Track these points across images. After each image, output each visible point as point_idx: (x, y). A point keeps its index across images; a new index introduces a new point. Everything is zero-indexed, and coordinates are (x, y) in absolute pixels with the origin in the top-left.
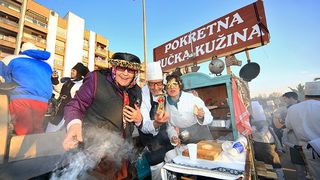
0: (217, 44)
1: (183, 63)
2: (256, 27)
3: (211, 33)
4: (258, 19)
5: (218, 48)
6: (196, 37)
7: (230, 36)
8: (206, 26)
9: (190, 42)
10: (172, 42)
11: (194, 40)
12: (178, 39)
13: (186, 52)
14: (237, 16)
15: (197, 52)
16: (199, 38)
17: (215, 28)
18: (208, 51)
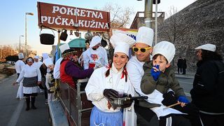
0: (91, 23)
1: (69, 27)
2: (107, 24)
3: (88, 16)
4: (108, 21)
5: (91, 26)
6: (80, 13)
7: (97, 23)
8: (86, 10)
9: (75, 14)
10: (60, 6)
11: (78, 15)
12: (66, 7)
13: (72, 20)
14: (101, 13)
15: (80, 23)
16: (81, 15)
17: (91, 14)
18: (86, 26)
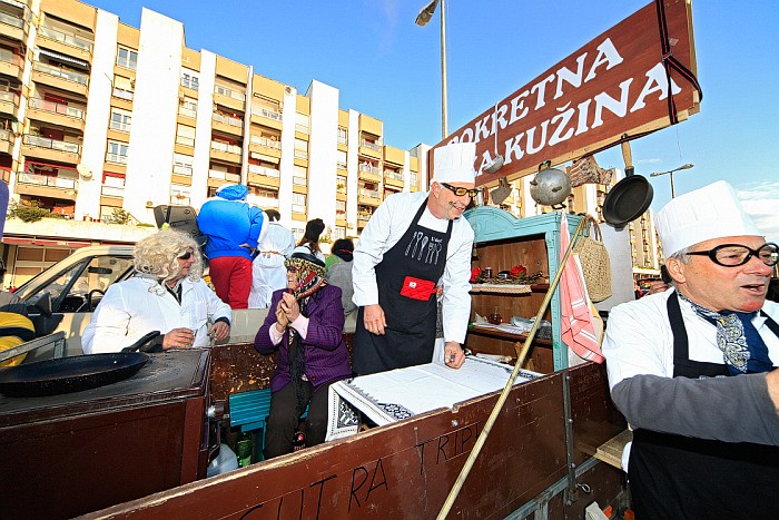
0: (552, 129)
2: (658, 73)
3: (541, 103)
4: (666, 47)
5: (555, 140)
6: (507, 116)
7: (584, 107)
8: (529, 87)
9: (494, 130)
10: (460, 133)
11: (504, 125)
12: (472, 124)
13: (486, 155)
15: (508, 154)
16: (514, 118)
17: (551, 88)
18: (531, 150)
